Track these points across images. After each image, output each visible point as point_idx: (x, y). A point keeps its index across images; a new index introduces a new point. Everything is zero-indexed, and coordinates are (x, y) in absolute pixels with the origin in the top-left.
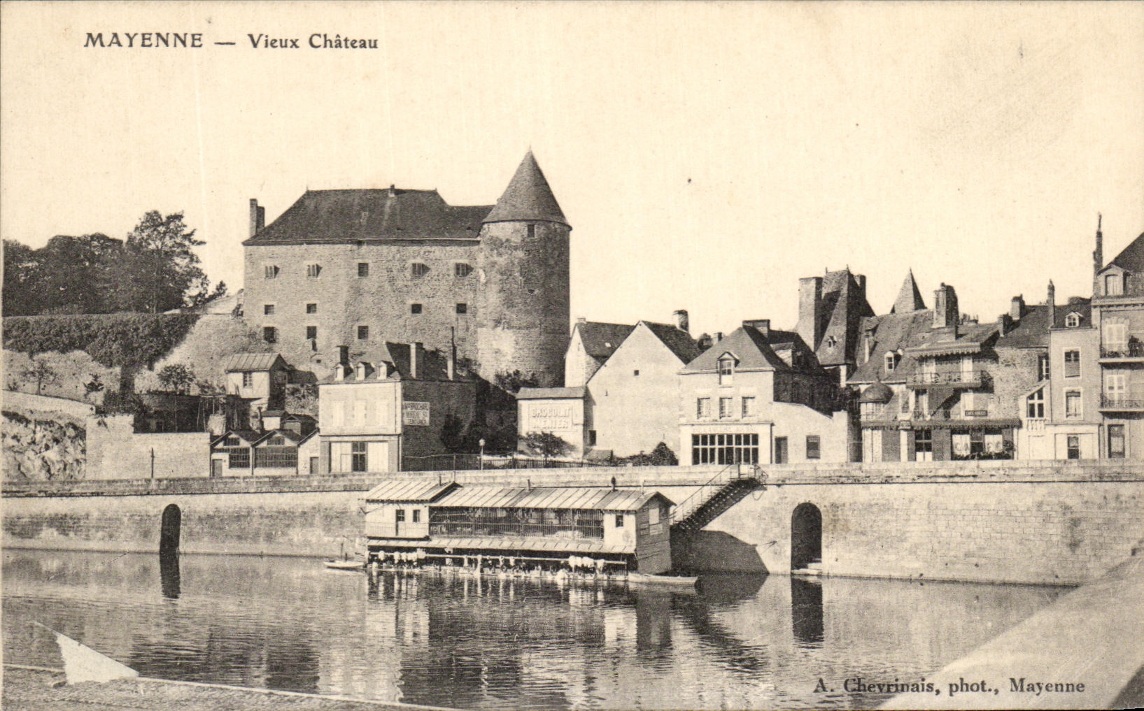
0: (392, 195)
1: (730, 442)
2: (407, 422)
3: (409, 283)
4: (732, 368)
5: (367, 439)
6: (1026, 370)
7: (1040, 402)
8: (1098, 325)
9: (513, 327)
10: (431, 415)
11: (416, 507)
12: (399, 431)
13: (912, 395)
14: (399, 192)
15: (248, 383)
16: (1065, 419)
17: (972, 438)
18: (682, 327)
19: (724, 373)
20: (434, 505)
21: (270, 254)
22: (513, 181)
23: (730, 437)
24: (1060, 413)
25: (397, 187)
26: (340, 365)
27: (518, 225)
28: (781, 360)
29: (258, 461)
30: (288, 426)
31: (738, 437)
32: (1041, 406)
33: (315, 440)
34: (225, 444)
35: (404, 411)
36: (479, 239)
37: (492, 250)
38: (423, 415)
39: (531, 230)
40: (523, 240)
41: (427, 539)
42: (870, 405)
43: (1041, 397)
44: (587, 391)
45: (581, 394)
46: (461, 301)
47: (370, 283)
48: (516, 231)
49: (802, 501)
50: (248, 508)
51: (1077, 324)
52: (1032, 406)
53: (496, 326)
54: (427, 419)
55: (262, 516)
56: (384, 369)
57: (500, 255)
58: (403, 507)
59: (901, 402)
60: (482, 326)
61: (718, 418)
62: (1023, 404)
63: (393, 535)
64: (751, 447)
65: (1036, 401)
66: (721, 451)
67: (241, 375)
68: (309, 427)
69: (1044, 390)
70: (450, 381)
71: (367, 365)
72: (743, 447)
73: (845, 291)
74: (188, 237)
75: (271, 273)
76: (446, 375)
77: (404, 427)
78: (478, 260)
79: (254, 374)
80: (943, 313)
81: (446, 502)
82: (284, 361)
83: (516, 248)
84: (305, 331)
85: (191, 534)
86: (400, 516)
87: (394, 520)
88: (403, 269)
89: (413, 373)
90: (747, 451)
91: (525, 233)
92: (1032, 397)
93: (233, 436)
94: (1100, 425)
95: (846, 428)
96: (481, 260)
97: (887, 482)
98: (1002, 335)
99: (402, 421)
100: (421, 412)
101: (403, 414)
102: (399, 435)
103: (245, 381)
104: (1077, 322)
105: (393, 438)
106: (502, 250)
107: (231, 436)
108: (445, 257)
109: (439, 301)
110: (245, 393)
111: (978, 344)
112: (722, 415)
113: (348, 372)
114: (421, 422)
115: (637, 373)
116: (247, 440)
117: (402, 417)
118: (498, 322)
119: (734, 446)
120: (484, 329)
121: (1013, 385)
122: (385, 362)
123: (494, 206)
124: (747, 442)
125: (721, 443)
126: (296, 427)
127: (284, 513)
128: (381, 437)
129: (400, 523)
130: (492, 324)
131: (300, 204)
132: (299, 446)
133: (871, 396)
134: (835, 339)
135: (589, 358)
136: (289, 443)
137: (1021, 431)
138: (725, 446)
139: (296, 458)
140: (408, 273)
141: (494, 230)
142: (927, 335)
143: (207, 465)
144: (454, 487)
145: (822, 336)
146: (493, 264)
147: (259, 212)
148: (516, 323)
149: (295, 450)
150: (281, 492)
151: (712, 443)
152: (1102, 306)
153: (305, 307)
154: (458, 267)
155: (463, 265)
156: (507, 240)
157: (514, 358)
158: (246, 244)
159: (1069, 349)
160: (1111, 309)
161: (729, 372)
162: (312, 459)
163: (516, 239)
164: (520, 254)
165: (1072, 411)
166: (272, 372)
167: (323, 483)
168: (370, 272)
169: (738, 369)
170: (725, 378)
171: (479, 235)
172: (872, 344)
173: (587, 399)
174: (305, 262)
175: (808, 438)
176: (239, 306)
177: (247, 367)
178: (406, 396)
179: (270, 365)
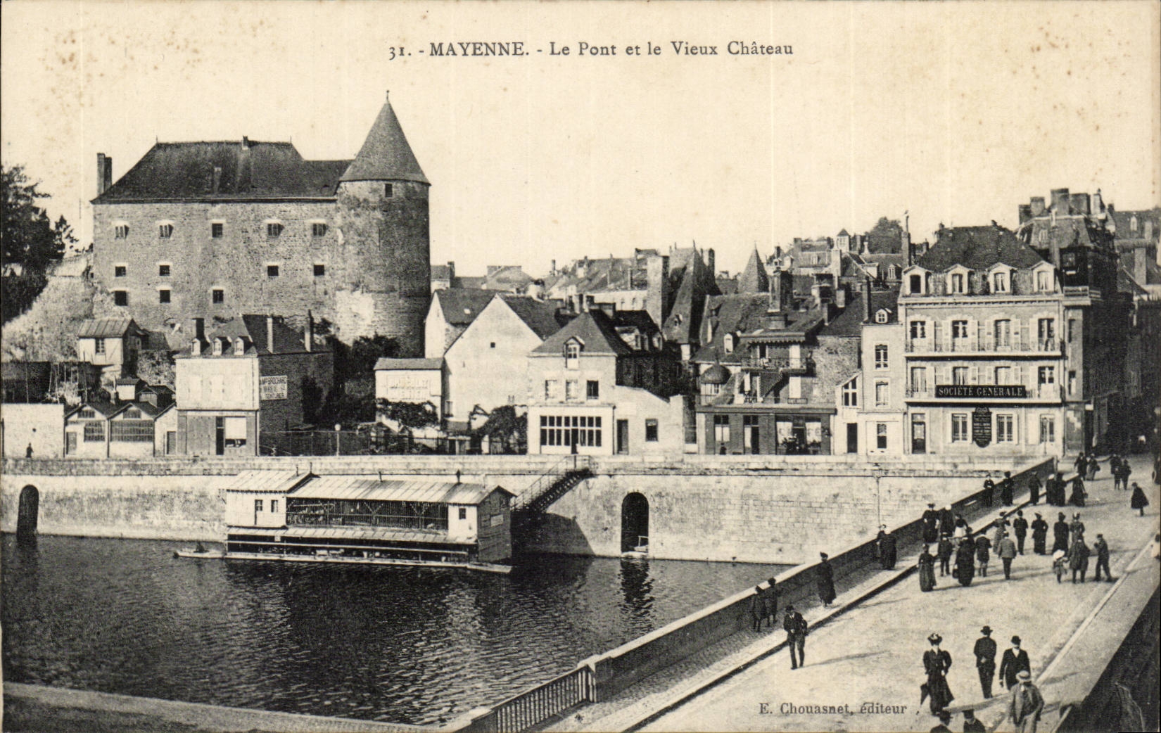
0: (245, 148)
1: (575, 424)
2: (264, 398)
3: (265, 244)
4: (578, 352)
5: (225, 414)
6: (846, 358)
7: (854, 391)
8: (904, 321)
9: (371, 291)
10: (289, 389)
11: (274, 497)
12: (257, 406)
13: (747, 377)
14: (252, 144)
15: (101, 349)
16: (875, 407)
17: (794, 425)
18: (538, 297)
19: (570, 356)
20: (291, 495)
21: (122, 214)
22: (369, 136)
23: (575, 419)
24: (870, 403)
25: (250, 139)
26: (196, 340)
27: (375, 185)
28: (625, 344)
29: (114, 435)
30: (143, 397)
31: (583, 419)
32: (854, 395)
33: (172, 414)
34: (79, 416)
35: (262, 386)
36: (335, 197)
37: (350, 210)
38: (281, 389)
39: (388, 189)
40: (381, 200)
41: (284, 528)
42: (709, 386)
43: (854, 386)
44: (444, 362)
45: (439, 365)
46: (318, 263)
47: (224, 244)
48: (374, 191)
49: (631, 490)
50: (108, 490)
51: (886, 321)
52: (847, 395)
53: (354, 290)
54: (285, 393)
55: (120, 499)
56: (241, 344)
57: (357, 215)
58: (260, 497)
59: (737, 384)
60: (340, 289)
61: (564, 399)
62: (839, 392)
63: (252, 524)
64: (594, 428)
65: (850, 391)
66: (567, 432)
67: (92, 342)
68: (166, 400)
69: (857, 380)
70: (307, 353)
71: (224, 340)
72: (587, 428)
73: (691, 269)
74: (31, 189)
75: (122, 233)
76: (303, 346)
77: (261, 402)
78: (335, 219)
79: (107, 341)
80: (778, 297)
81: (303, 493)
82: (137, 327)
83: (374, 209)
84: (159, 295)
85: (48, 515)
86: (258, 506)
87: (253, 509)
88: (257, 230)
89: (270, 349)
90: (591, 432)
91: (383, 193)
92: (846, 386)
93: (88, 408)
94: (905, 413)
95: (681, 413)
96: (338, 220)
97: (705, 474)
98: (827, 324)
99: (260, 397)
100: (279, 386)
101: (260, 389)
102: (257, 411)
103: (97, 347)
104: (886, 318)
105: (250, 414)
106: (359, 210)
107: (85, 409)
108: (302, 215)
109: (296, 261)
110: (98, 360)
111: (803, 334)
112: (568, 397)
113: (205, 347)
114: (278, 395)
115: (493, 345)
116: (102, 413)
117: (260, 392)
118: (356, 286)
119: (579, 428)
120: (343, 292)
121: (836, 371)
122: (242, 338)
123: (352, 161)
124: (591, 424)
125: (567, 424)
126: (152, 398)
127: (144, 496)
128: (238, 412)
129: (259, 512)
130: (350, 287)
131: (149, 158)
132: (155, 420)
133: (710, 378)
134: (681, 317)
135: (447, 326)
136: (145, 417)
137: (837, 417)
138: (571, 427)
139: (153, 432)
140: (264, 235)
141: (351, 189)
142: (762, 319)
143: (61, 438)
144: (311, 476)
145: (670, 313)
146: (351, 225)
147: (106, 164)
148: (373, 287)
149: (151, 424)
150: (141, 475)
151: (559, 424)
152: (907, 304)
153: (158, 269)
154: (315, 227)
155: (320, 225)
156: (365, 200)
157: (373, 322)
158: (93, 202)
159: (879, 343)
160: (915, 307)
161: (575, 356)
162: (168, 433)
163: (374, 199)
164: (378, 214)
165: (882, 401)
166: (125, 337)
167: (182, 467)
168: (224, 232)
169: (584, 353)
170: (572, 362)
171: (335, 193)
172: (714, 323)
173: (445, 371)
174: (157, 222)
175: (647, 421)
176: (88, 269)
177: (99, 333)
178: (264, 371)
179: (124, 329)
